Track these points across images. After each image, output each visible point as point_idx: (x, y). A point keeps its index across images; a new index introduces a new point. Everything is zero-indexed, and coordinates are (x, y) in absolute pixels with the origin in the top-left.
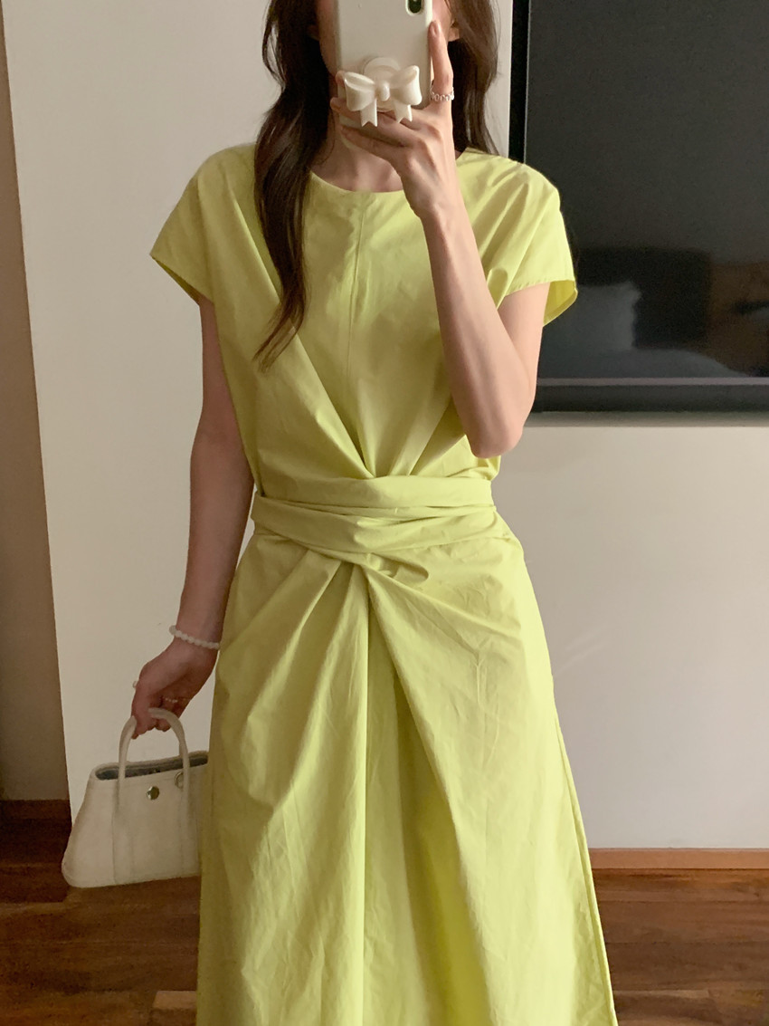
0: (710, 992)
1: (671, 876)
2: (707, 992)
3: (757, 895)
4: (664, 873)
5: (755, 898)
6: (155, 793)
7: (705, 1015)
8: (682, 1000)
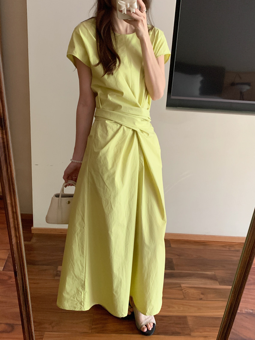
0: (215, 273)
1: (204, 242)
2: (214, 272)
3: (229, 248)
5: (228, 249)
6: (69, 202)
7: (213, 278)
8: (207, 274)
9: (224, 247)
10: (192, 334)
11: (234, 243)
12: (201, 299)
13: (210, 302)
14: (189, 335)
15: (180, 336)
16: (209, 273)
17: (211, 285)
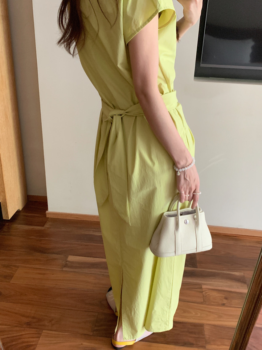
2: (243, 273)
4: (235, 235)
7: (241, 280)
8: (234, 275)
10: (208, 346)
12: (223, 305)
13: (234, 309)
14: (203, 347)
15: (193, 347)
16: (237, 274)
17: (238, 288)
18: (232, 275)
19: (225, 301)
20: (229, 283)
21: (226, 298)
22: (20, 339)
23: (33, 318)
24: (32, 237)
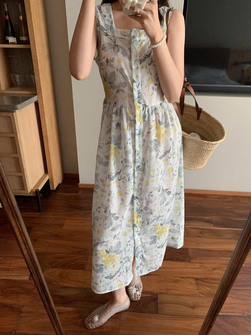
0: (211, 218)
7: (209, 222)
8: (205, 219)
9: (219, 199)
10: (192, 261)
11: (227, 196)
12: (199, 237)
13: (206, 239)
14: (190, 261)
15: (183, 262)
16: (206, 218)
17: (208, 226)
18: (203, 219)
19: (200, 235)
20: (202, 223)
21: (201, 233)
22: (76, 261)
23: (81, 249)
24: (71, 200)
